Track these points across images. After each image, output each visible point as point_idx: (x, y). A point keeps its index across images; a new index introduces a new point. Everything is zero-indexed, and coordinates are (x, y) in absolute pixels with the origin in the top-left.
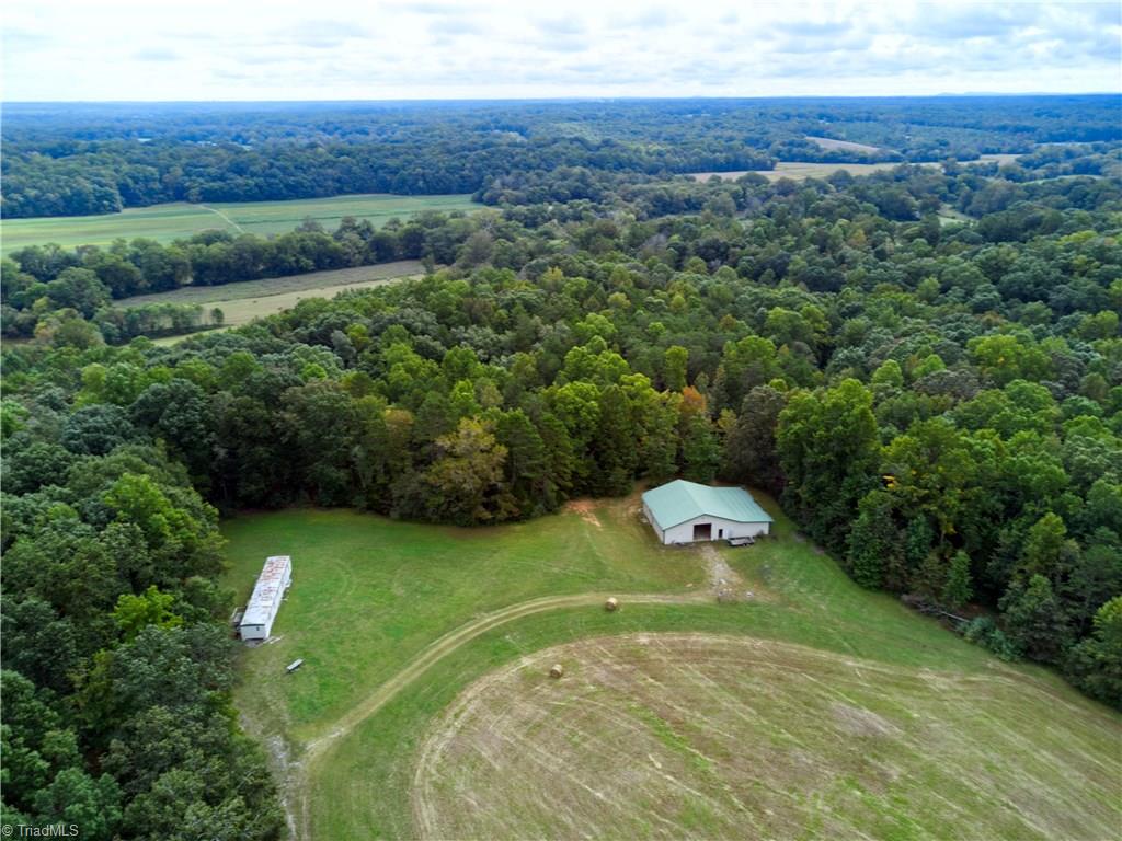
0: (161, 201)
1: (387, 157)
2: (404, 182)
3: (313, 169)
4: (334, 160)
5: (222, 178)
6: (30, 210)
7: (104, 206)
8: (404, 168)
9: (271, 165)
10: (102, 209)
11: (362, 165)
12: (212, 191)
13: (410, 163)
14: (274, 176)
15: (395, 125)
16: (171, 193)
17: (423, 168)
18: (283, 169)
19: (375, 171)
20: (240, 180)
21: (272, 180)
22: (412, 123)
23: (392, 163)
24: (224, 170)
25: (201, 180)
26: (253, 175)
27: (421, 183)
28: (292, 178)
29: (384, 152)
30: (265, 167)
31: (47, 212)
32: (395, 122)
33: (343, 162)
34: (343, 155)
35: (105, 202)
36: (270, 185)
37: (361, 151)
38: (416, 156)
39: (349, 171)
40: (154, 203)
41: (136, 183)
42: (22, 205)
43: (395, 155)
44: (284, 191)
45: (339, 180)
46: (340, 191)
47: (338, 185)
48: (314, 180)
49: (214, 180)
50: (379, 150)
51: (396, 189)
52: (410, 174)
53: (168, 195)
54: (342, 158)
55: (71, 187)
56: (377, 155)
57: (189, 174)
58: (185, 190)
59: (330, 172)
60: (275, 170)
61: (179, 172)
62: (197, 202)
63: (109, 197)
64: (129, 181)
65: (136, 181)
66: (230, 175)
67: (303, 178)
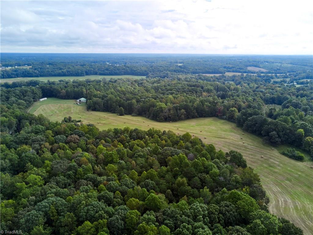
0: (93, 75)
3: (120, 70)
5: (104, 71)
6: (70, 75)
8: (137, 70)
16: (94, 73)
17: (140, 71)
18: (115, 70)
19: (132, 71)
20: (106, 71)
23: (135, 69)
25: (100, 71)
26: (109, 71)
36: (112, 73)
39: (127, 71)
42: (70, 74)
45: (125, 72)
48: (120, 72)
49: (102, 71)
55: (77, 72)
56: (133, 68)
57: (98, 70)
58: (97, 73)
59: (123, 70)
60: (113, 70)
61: (97, 70)
62: (98, 75)
63: (83, 74)
64: (88, 71)
65: (89, 71)
66: (105, 70)
67: (118, 71)
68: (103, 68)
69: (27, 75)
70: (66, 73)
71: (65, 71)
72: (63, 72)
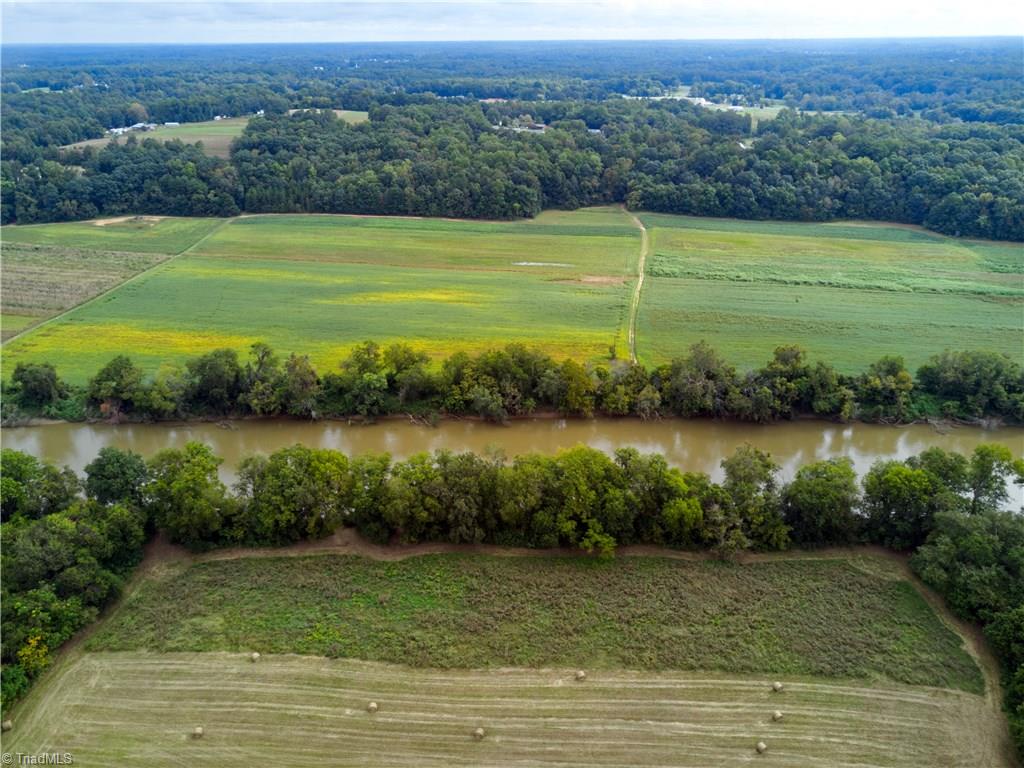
0: (594, 203)
1: (934, 164)
2: (952, 211)
3: (809, 177)
4: (848, 161)
5: (676, 180)
6: (434, 207)
7: (514, 210)
8: (959, 188)
9: (750, 165)
10: (510, 213)
11: (889, 173)
12: (656, 197)
13: (972, 180)
14: (747, 184)
15: (975, 80)
16: (608, 192)
17: (995, 193)
18: (764, 173)
19: (908, 187)
20: (698, 184)
21: (743, 189)
22: (999, 77)
23: (940, 175)
24: (684, 166)
25: (649, 179)
26: (720, 178)
27: (983, 219)
28: (772, 188)
29: (932, 155)
30: (740, 167)
31: (451, 212)
32: (976, 76)
33: (859, 168)
34: (863, 154)
35: (516, 205)
36: (737, 196)
37: (895, 148)
38: (987, 166)
39: (864, 182)
40: (582, 205)
41: (568, 177)
42: (428, 201)
43: (950, 161)
44: (755, 207)
45: (843, 197)
46: (841, 214)
47: (838, 204)
48: (804, 193)
49: (665, 181)
50: (924, 150)
51: (936, 222)
52: (966, 201)
53: (604, 195)
54: (860, 160)
55: (476, 187)
56: (918, 158)
57: (638, 167)
58: (627, 190)
59: (833, 182)
60: (752, 174)
61: (627, 164)
62: (636, 209)
63: (524, 199)
64: (560, 175)
65: (568, 174)
66: (688, 175)
67: (788, 190)
68: (677, 147)
69: (159, 201)
70: (408, 190)
71: (399, 170)
72: (386, 181)
